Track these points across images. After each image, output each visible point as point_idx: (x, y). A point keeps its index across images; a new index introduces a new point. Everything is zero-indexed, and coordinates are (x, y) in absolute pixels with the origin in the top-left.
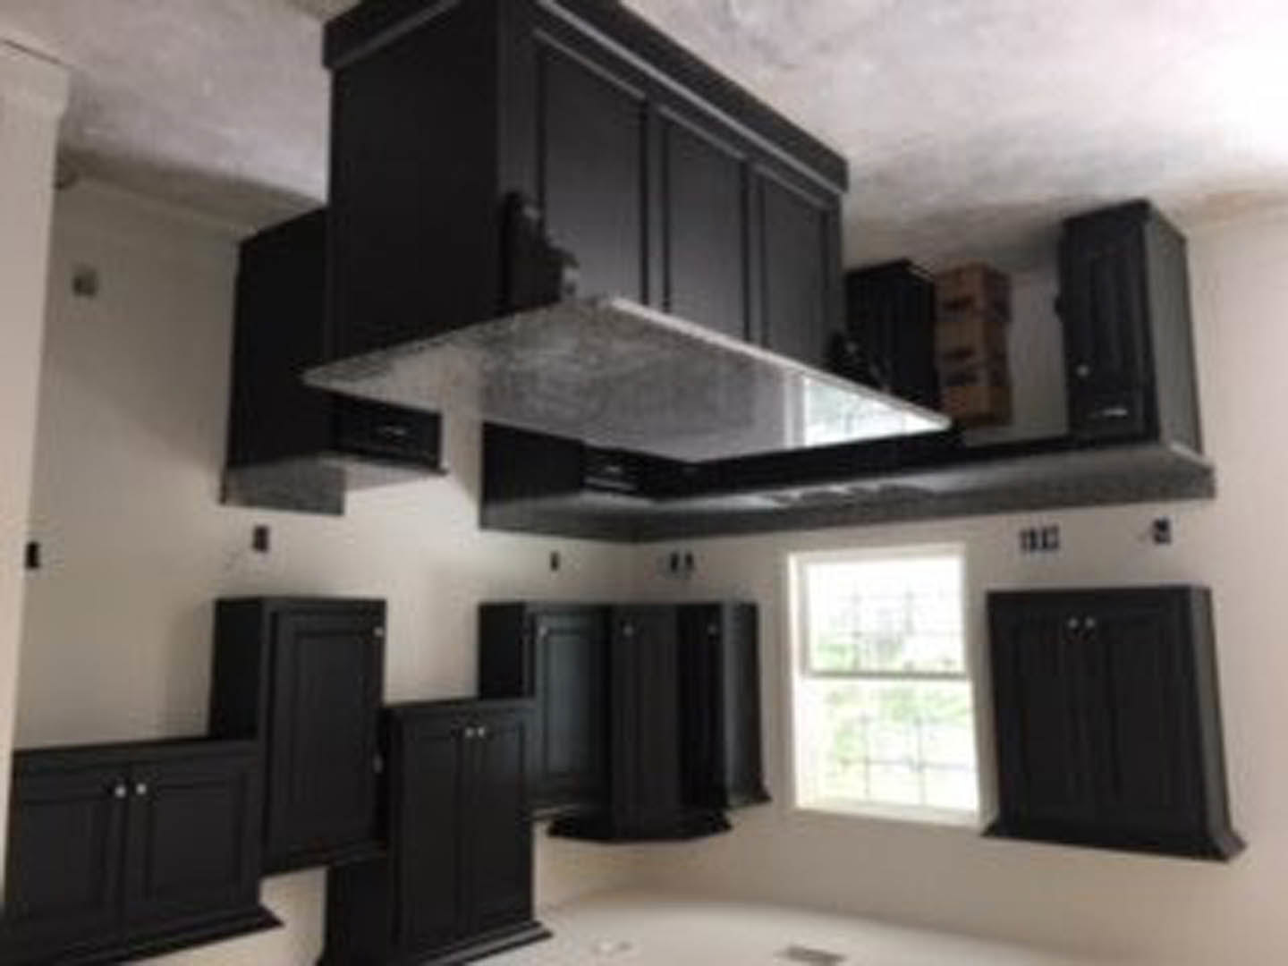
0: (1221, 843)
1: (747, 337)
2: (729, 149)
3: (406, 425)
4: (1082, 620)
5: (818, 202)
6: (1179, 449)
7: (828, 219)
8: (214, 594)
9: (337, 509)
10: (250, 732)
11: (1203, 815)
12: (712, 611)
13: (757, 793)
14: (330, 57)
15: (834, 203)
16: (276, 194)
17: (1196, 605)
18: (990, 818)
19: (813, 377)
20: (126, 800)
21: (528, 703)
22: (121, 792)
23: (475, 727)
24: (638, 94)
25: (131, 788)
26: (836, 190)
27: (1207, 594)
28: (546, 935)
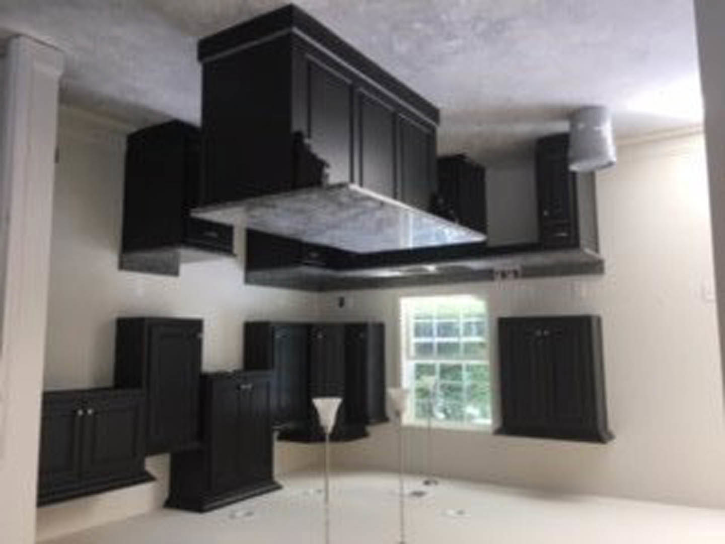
0: (603, 434)
1: (395, 197)
2: (388, 106)
3: (216, 231)
4: (542, 331)
5: (425, 130)
6: (588, 251)
7: (431, 138)
8: (115, 316)
9: (176, 273)
10: (138, 385)
11: (595, 418)
12: (362, 327)
13: (382, 417)
14: (201, 56)
15: (434, 130)
16: (151, 112)
17: (594, 324)
18: (498, 425)
19: (413, 212)
20: (83, 416)
21: (269, 372)
22: (80, 413)
23: (246, 384)
24: (349, 81)
25: (85, 412)
26: (434, 123)
27: (599, 320)
28: (279, 487)
